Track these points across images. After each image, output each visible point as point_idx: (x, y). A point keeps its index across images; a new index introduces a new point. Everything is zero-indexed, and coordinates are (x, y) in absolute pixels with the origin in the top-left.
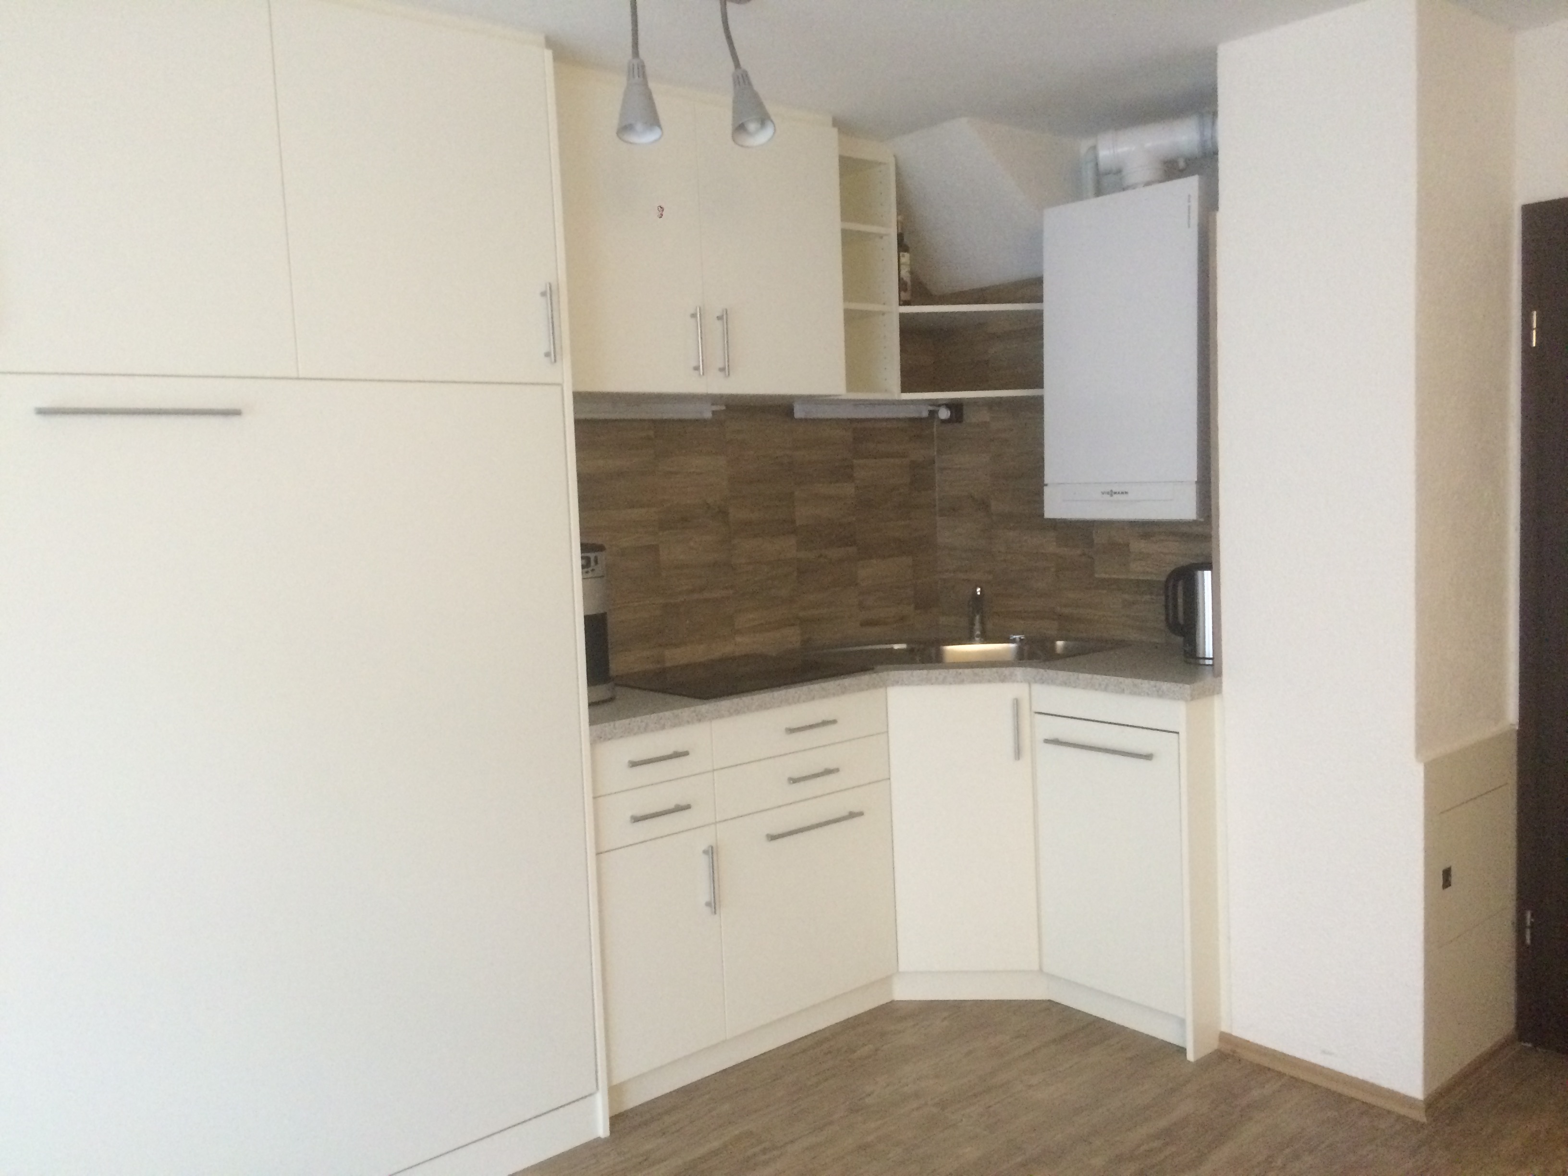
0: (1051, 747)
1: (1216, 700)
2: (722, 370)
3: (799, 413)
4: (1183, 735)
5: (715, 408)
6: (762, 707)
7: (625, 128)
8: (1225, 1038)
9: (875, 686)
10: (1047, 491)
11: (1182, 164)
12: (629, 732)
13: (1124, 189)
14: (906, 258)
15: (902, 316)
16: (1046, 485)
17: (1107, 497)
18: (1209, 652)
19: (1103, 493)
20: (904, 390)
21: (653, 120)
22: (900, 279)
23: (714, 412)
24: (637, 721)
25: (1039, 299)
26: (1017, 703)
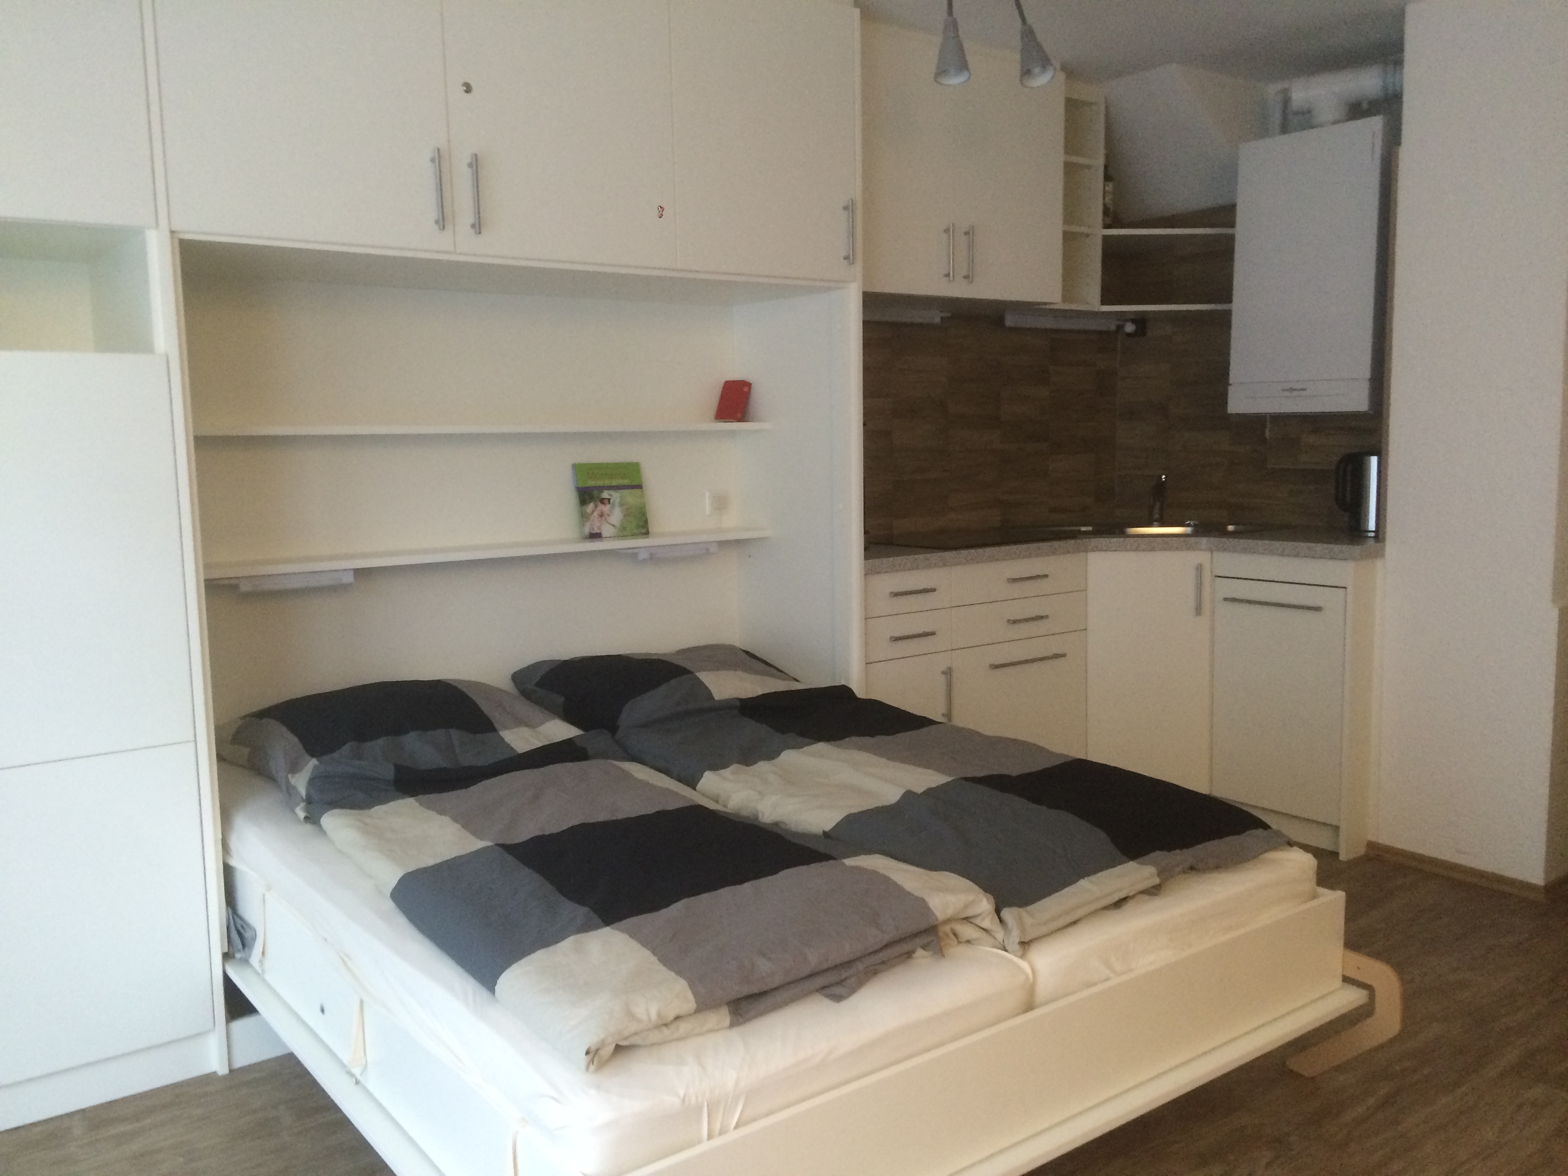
0: (1230, 606)
1: (1379, 563)
2: (966, 277)
3: (1010, 321)
4: (1349, 589)
5: (942, 315)
6: (992, 559)
7: (941, 72)
8: (1371, 845)
9: (1078, 551)
10: (1231, 390)
11: (1365, 106)
12: (894, 569)
13: (1312, 127)
14: (1110, 187)
15: (1106, 238)
16: (1231, 385)
17: (1287, 394)
18: (1372, 525)
19: (1283, 390)
20: (1104, 302)
21: (963, 66)
22: (1105, 205)
23: (942, 318)
24: (899, 560)
25: (1232, 225)
26: (1199, 568)
